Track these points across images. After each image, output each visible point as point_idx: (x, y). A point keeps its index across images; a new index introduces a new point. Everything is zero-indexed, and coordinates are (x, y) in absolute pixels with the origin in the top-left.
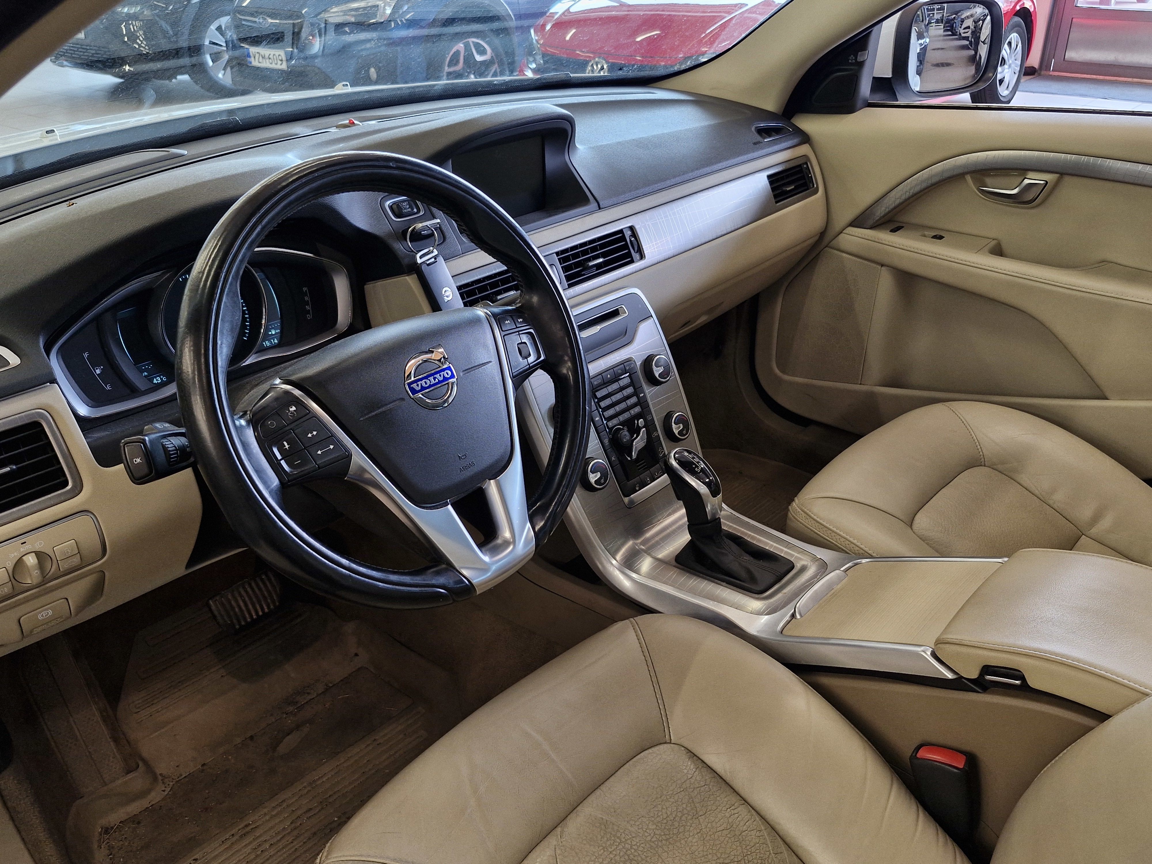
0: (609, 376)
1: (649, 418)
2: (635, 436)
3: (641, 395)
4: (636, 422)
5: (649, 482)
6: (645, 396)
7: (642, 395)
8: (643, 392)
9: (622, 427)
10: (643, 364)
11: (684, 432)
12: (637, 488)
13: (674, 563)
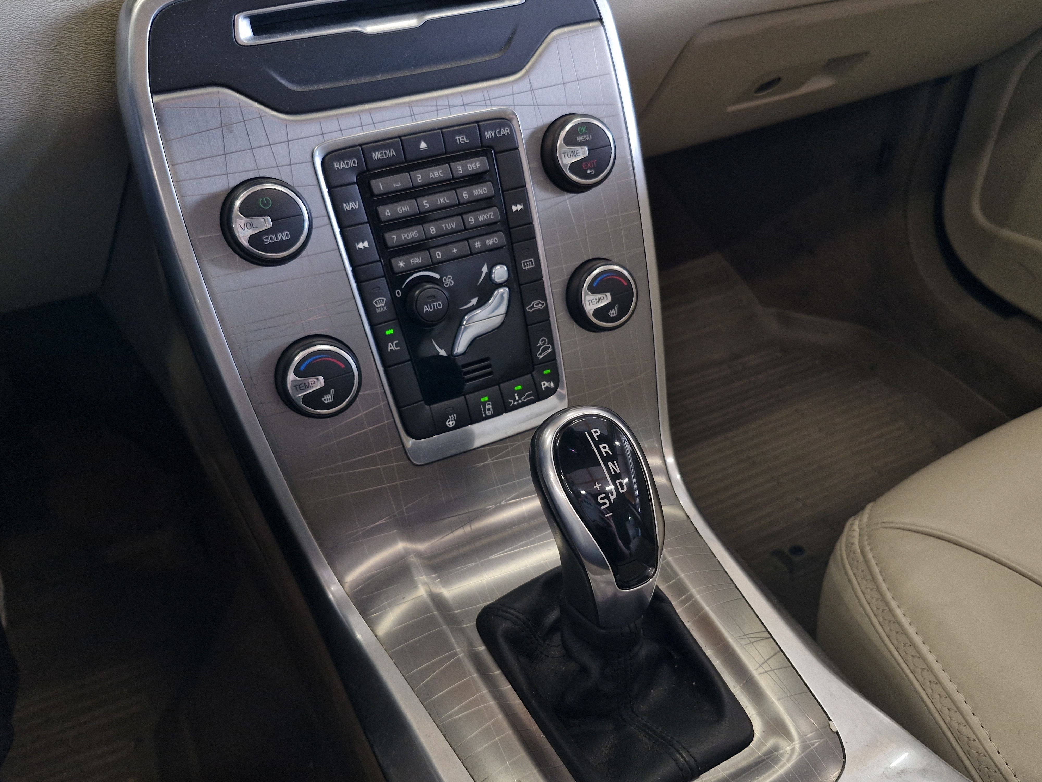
0: (423, 145)
1: (527, 265)
2: (474, 301)
3: (514, 208)
4: (485, 269)
5: (488, 413)
6: (527, 211)
7: (519, 207)
8: (525, 200)
9: (438, 276)
10: (541, 135)
11: (613, 313)
12: (450, 424)
13: (470, 625)
